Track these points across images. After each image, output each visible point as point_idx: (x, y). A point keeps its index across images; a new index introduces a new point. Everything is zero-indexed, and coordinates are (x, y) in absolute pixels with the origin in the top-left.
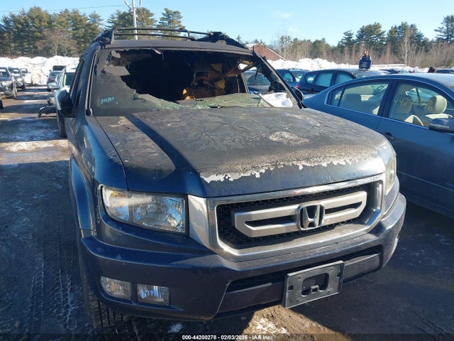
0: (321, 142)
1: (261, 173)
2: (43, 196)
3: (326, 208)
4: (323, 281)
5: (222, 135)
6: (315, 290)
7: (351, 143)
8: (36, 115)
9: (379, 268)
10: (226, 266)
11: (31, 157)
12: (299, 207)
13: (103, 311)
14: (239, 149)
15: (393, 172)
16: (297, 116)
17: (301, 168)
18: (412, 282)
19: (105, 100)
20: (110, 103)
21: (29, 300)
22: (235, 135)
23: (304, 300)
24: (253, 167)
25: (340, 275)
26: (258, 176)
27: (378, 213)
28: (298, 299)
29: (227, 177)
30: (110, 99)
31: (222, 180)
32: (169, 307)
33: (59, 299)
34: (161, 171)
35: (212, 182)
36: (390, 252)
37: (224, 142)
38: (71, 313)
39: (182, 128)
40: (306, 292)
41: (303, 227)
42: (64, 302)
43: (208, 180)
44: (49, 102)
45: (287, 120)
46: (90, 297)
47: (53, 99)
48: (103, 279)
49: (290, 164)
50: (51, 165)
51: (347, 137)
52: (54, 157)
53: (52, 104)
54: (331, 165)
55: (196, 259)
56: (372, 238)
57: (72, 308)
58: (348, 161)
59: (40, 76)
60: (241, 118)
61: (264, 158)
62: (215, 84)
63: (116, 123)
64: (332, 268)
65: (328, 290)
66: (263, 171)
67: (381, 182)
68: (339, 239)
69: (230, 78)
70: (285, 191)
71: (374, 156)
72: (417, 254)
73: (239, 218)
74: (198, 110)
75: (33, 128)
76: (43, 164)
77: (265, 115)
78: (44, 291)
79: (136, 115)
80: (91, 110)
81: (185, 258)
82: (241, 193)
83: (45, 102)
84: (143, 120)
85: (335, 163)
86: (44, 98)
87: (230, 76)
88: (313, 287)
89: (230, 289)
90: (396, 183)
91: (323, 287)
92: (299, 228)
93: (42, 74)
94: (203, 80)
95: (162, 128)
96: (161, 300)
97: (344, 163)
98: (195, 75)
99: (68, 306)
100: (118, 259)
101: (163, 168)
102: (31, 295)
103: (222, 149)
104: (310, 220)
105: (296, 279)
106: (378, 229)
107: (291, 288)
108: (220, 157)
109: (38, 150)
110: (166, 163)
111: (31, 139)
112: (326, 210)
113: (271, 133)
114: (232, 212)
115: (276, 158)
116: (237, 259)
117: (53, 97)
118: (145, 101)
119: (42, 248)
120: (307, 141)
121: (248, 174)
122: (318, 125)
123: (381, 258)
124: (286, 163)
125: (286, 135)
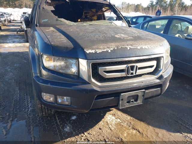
0: (137, 39)
1: (111, 50)
2: (18, 65)
3: (139, 67)
4: (136, 98)
5: (95, 34)
6: (132, 101)
7: (151, 40)
8: (16, 33)
9: (160, 94)
10: (95, 89)
11: (13, 50)
12: (127, 66)
13: (43, 109)
14: (102, 40)
15: (169, 55)
16: (128, 29)
17: (128, 49)
18: (174, 103)
19: (44, 20)
20: (46, 22)
21: (12, 105)
22: (100, 34)
23: (127, 105)
24: (107, 47)
25: (143, 96)
26: (110, 51)
27: (161, 71)
28: (125, 105)
29: (96, 51)
30: (46, 20)
31: (94, 52)
32: (71, 106)
33: (25, 105)
34: (67, 48)
35: (90, 53)
36: (165, 88)
37: (96, 37)
38: (30, 110)
39: (77, 31)
40: (128, 102)
41: (128, 74)
42: (27, 107)
43: (88, 52)
44: (21, 27)
45: (123, 30)
46: (38, 103)
47: (23, 26)
48: (42, 94)
49: (124, 47)
50: (22, 53)
51: (149, 37)
52: (23, 50)
53: (22, 28)
54: (142, 48)
55: (82, 86)
56: (158, 81)
57: (30, 109)
58: (149, 47)
59: (17, 17)
60: (103, 28)
61: (113, 44)
62: (93, 18)
63: (49, 29)
64: (140, 92)
65: (138, 102)
66: (112, 49)
67: (163, 57)
68: (144, 80)
69: (99, 15)
70: (121, 59)
71: (161, 46)
72: (177, 92)
73: (101, 70)
74: (84, 25)
75: (14, 38)
76: (18, 52)
77: (114, 28)
78: (19, 102)
79: (57, 26)
80: (38, 24)
81: (78, 85)
82: (102, 58)
83: (20, 27)
84: (60, 28)
85: (143, 47)
86: (19, 26)
87: (99, 14)
88: (132, 100)
89: (96, 99)
90: (169, 59)
91: (136, 100)
92: (126, 75)
93: (18, 16)
94: (87, 15)
95: (68, 31)
96: (67, 103)
97: (147, 48)
98: (84, 13)
99: (29, 108)
100: (49, 85)
101: (68, 46)
102: (13, 103)
103: (94, 39)
104: (131, 71)
105: (124, 96)
106: (161, 77)
107: (122, 100)
108: (93, 43)
109: (16, 47)
110: (70, 45)
111: (14, 42)
112: (139, 68)
113: (116, 34)
114: (98, 67)
115: (118, 44)
116: (100, 87)
117: (23, 25)
118: (61, 21)
119: (18, 85)
120: (132, 38)
121: (105, 50)
122: (137, 32)
123: (161, 90)
124: (122, 46)
125: (123, 35)
